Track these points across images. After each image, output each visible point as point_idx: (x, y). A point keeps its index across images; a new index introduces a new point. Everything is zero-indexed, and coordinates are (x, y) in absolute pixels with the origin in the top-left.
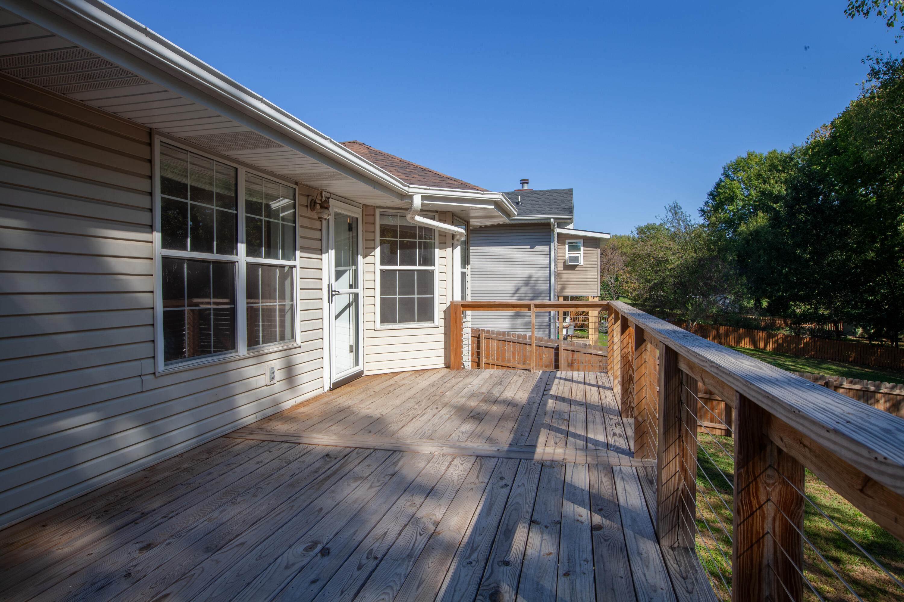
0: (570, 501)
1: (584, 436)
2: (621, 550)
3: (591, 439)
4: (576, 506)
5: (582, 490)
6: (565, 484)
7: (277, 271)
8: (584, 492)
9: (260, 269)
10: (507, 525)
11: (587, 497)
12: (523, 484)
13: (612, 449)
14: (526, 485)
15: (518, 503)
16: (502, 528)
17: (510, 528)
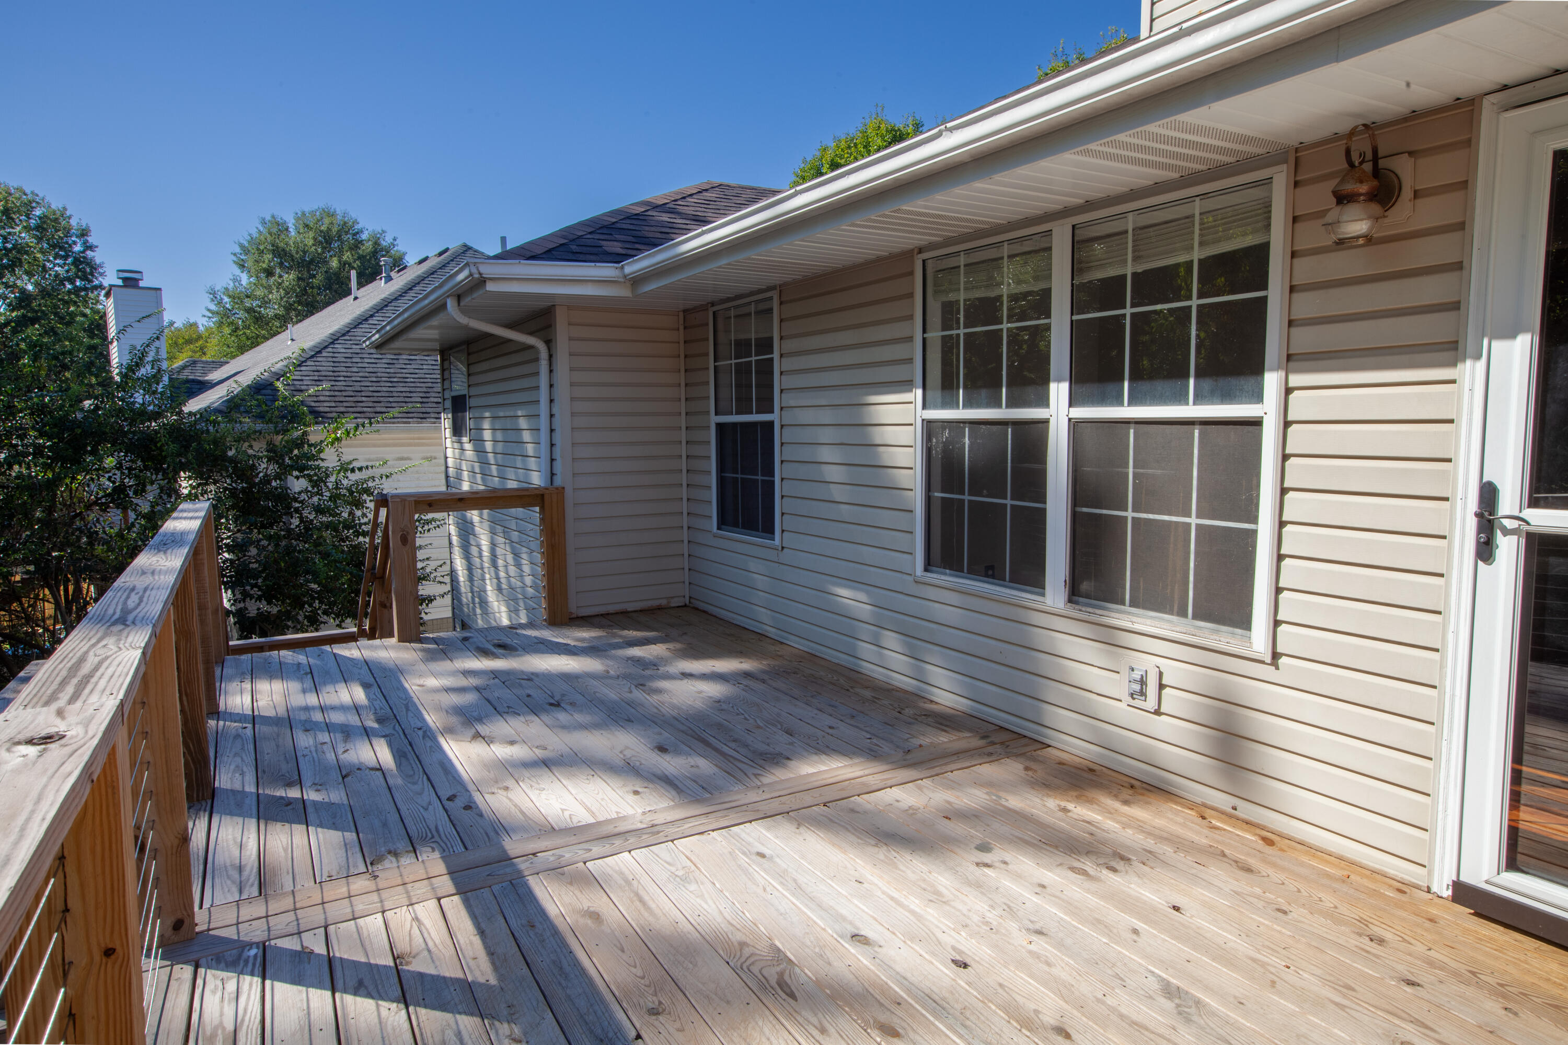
0: (338, 804)
1: (345, 991)
2: (264, 772)
3: (320, 986)
4: (327, 800)
5: (321, 825)
6: (353, 828)
7: (1196, 433)
8: (318, 822)
9: (1132, 431)
10: (408, 759)
11: (312, 816)
12: (426, 809)
13: (253, 952)
14: (422, 810)
15: (415, 783)
16: (411, 755)
17: (403, 759)
